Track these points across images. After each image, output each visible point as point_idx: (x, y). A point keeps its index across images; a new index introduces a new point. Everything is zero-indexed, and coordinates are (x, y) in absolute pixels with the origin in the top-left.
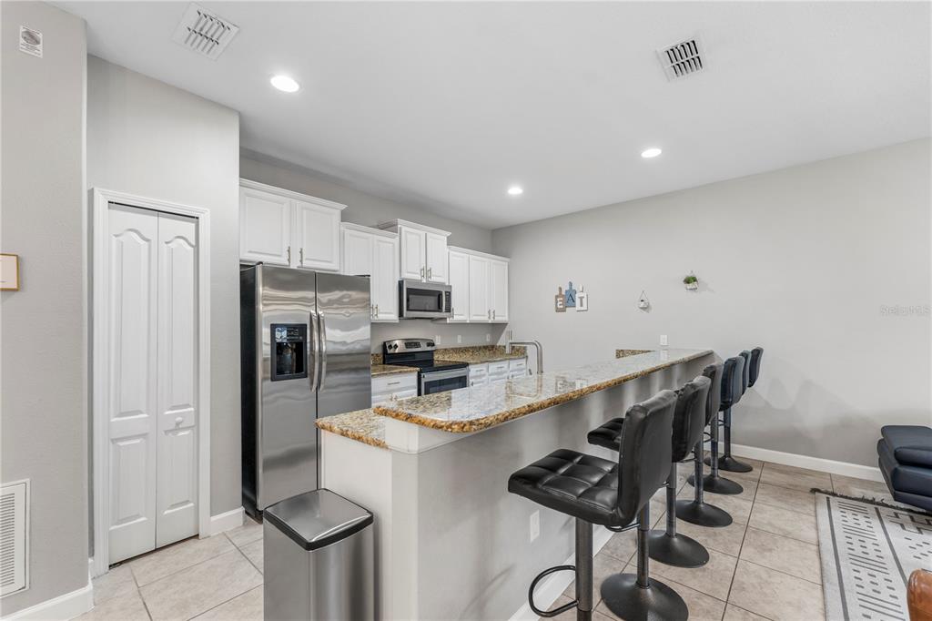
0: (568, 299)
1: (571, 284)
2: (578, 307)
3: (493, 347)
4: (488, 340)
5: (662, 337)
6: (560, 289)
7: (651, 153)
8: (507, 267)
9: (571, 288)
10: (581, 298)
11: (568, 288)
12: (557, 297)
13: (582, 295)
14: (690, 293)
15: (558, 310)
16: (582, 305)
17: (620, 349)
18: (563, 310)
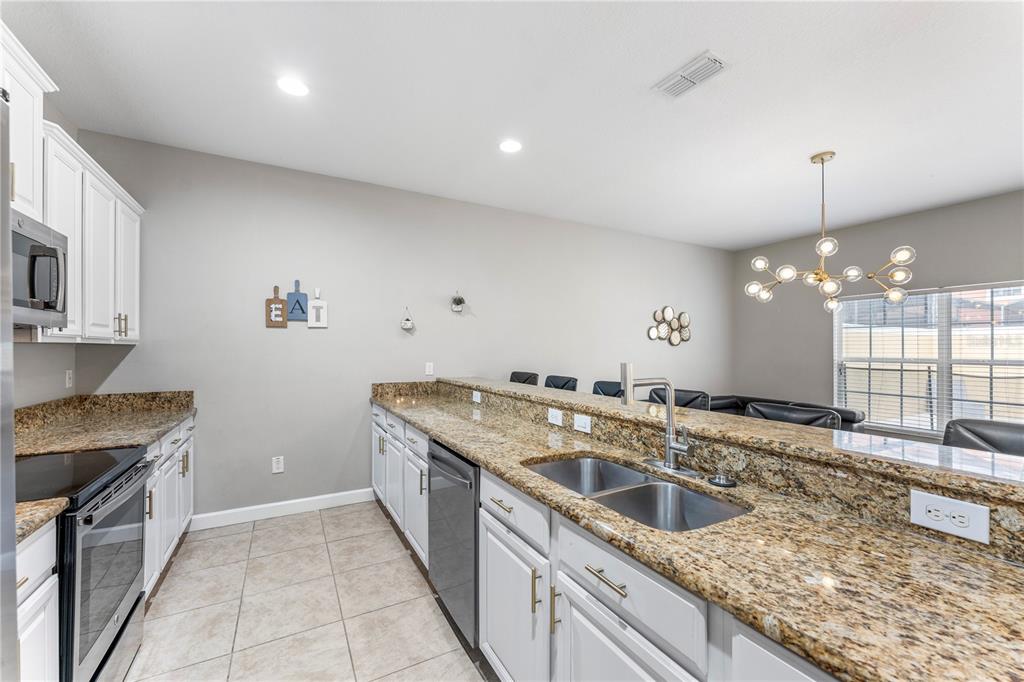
0: (292, 308)
1: (297, 283)
2: (312, 322)
3: (82, 399)
4: (69, 384)
5: (428, 364)
6: (276, 289)
7: (511, 146)
8: (138, 224)
9: (297, 290)
10: (318, 309)
11: (293, 290)
12: (269, 302)
13: (318, 303)
14: (457, 317)
15: (270, 324)
16: (318, 319)
17: (379, 382)
18: (283, 325)
